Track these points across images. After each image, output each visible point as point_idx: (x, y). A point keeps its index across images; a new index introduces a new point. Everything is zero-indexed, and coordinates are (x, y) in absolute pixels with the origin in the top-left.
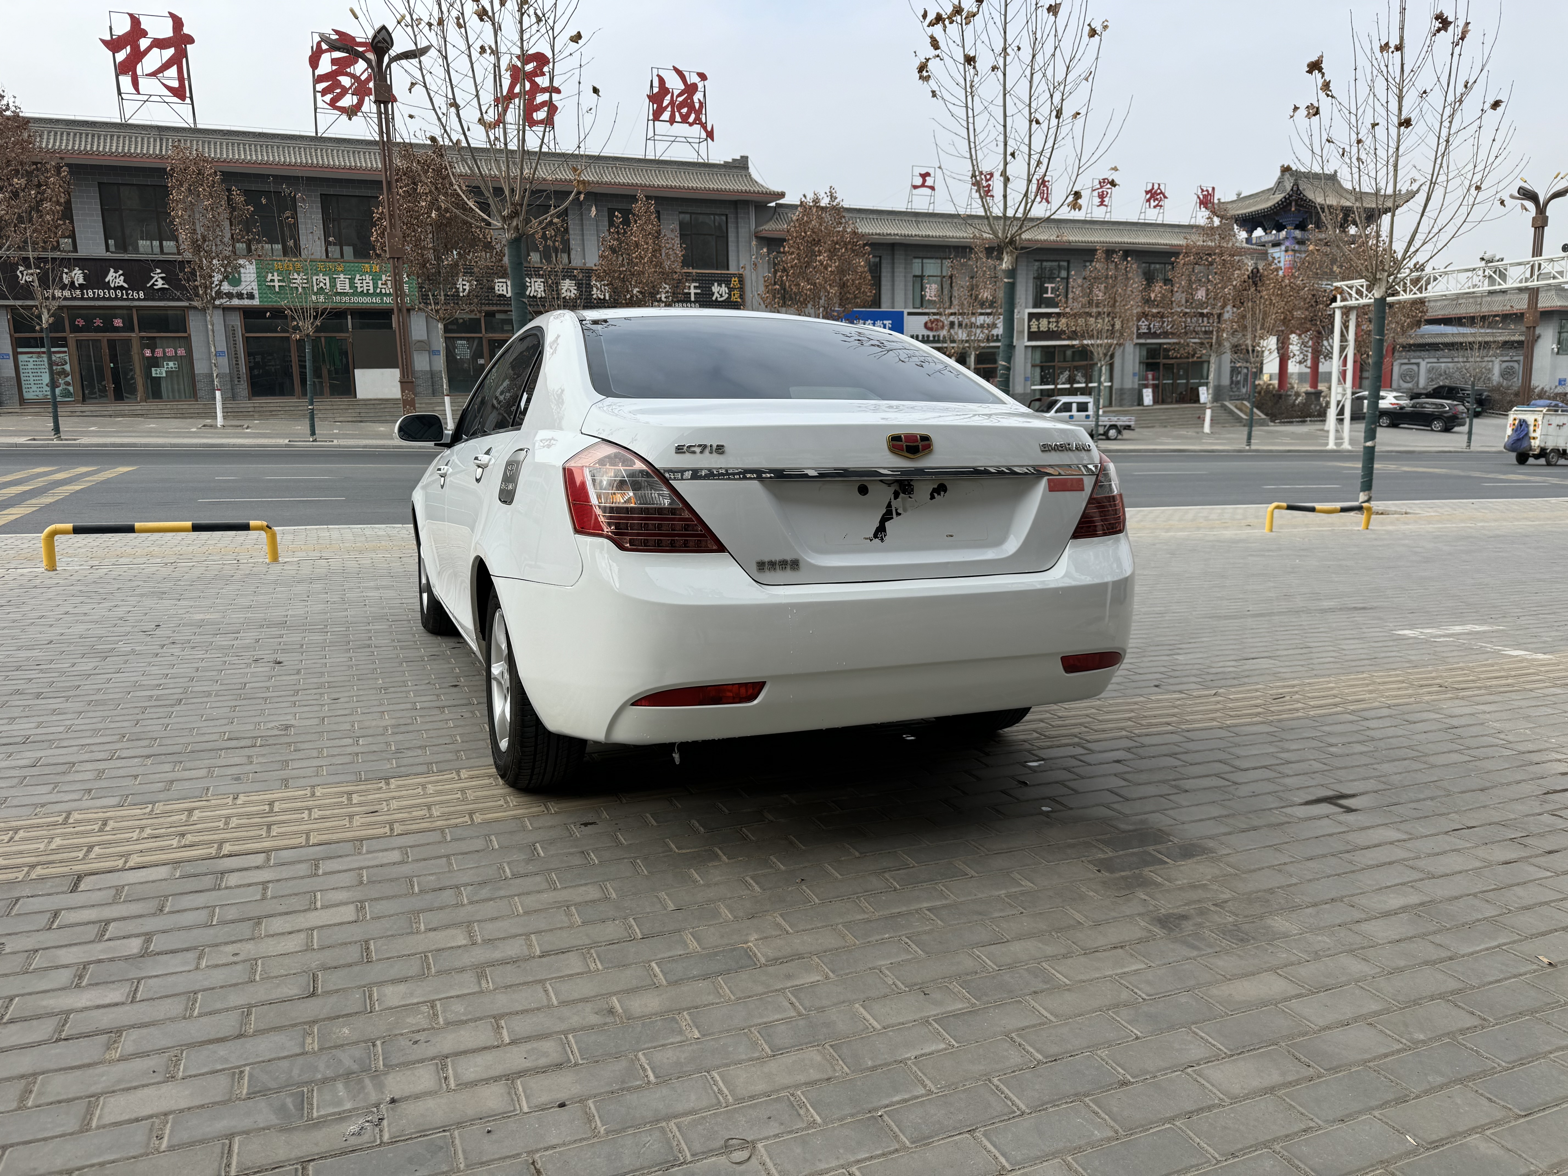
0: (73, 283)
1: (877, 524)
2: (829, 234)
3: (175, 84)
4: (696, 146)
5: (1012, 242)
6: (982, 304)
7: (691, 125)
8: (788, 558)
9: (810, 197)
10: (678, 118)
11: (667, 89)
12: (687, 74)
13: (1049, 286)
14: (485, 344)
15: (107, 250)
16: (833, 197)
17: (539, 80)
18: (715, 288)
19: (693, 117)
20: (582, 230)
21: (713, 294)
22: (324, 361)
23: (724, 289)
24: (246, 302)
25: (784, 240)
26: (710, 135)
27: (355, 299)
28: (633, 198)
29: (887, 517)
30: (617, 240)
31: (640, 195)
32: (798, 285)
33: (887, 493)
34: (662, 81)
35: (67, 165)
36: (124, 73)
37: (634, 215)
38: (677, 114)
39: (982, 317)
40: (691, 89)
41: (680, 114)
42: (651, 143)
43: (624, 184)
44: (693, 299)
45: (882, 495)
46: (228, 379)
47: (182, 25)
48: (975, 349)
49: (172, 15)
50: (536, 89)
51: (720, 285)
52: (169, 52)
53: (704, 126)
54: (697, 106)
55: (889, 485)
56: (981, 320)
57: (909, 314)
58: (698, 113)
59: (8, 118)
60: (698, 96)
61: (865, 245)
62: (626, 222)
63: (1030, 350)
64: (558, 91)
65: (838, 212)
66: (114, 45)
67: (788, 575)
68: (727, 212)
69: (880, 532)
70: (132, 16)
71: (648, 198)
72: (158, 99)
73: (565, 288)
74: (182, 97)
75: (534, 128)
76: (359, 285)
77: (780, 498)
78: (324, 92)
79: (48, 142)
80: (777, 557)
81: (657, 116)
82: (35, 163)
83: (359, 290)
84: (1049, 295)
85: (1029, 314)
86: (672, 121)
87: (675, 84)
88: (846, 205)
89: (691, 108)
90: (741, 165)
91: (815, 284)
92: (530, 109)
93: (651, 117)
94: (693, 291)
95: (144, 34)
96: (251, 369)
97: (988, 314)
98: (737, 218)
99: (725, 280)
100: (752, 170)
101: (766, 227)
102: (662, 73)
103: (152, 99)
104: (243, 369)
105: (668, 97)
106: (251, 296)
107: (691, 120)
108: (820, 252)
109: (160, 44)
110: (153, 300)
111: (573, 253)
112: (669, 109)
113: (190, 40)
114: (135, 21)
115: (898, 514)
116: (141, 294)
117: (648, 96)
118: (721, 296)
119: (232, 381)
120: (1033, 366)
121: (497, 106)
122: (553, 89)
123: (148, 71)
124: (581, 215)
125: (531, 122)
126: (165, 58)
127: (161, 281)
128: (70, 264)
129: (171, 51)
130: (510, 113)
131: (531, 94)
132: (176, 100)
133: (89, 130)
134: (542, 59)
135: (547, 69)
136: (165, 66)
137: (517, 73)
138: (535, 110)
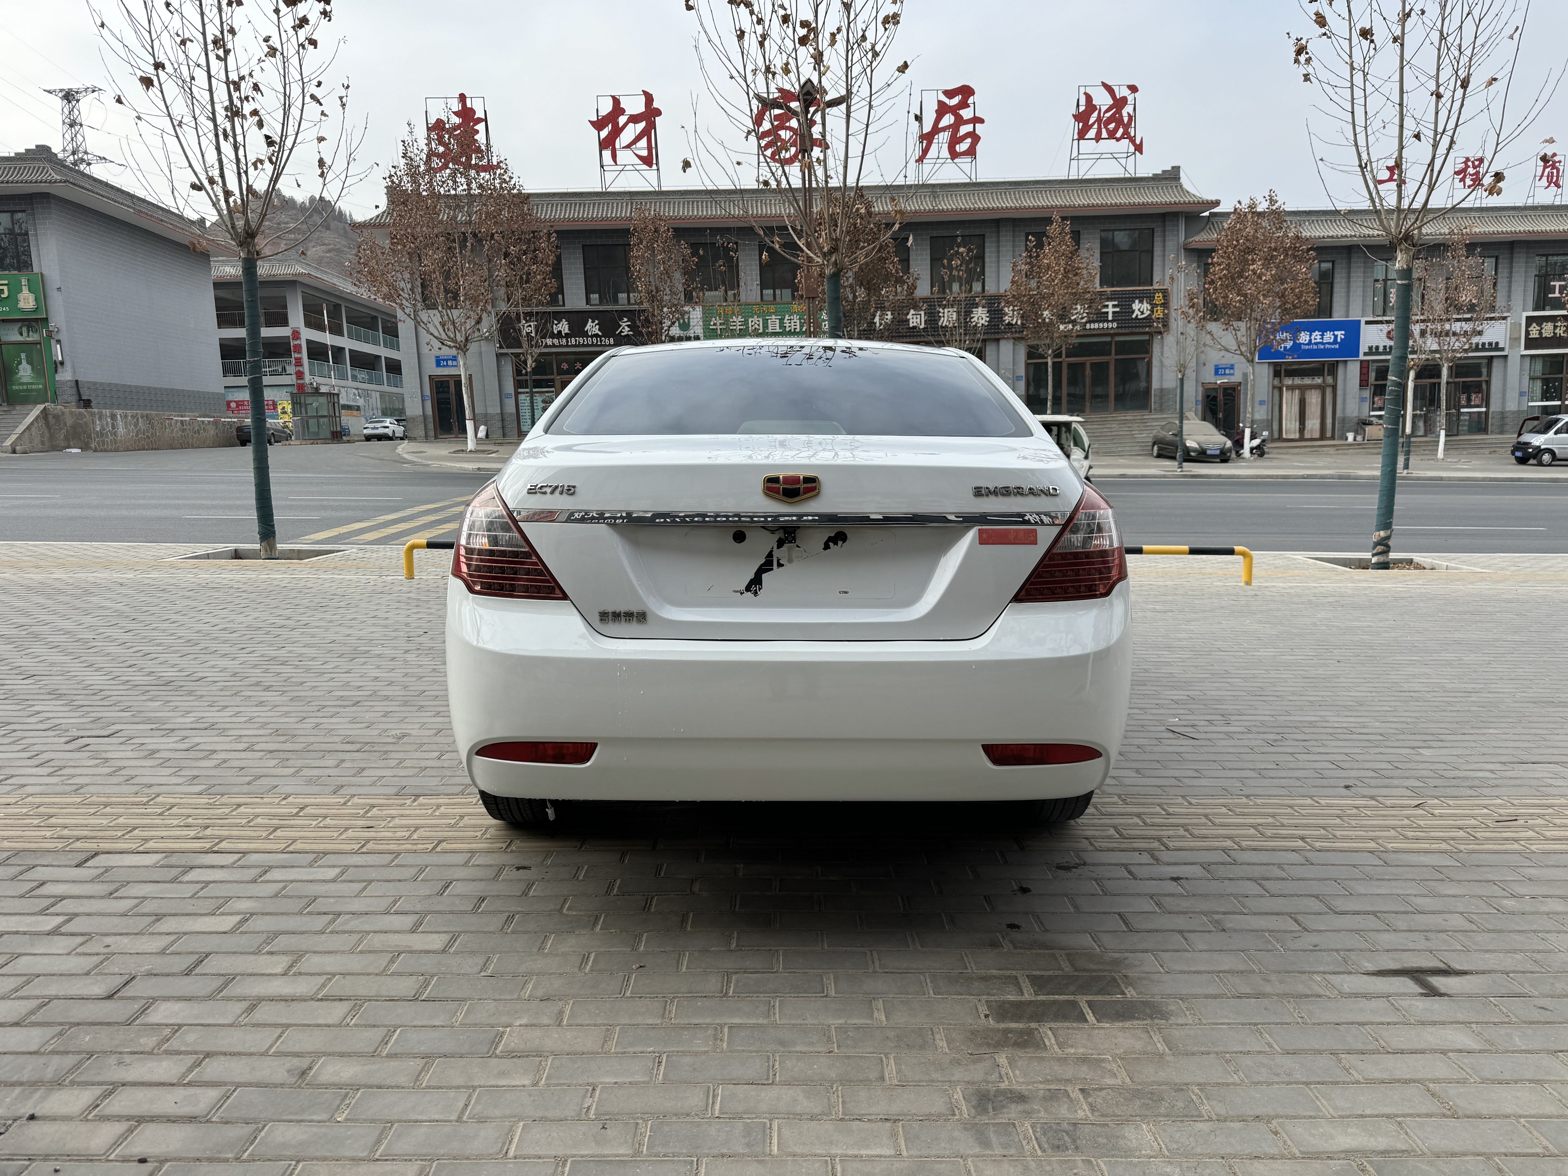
0: (560, 332)
1: (752, 575)
2: (1265, 241)
3: (645, 153)
4: (1123, 161)
5: (1407, 237)
6: (1459, 309)
7: (1118, 140)
8: (635, 609)
9: (1246, 202)
10: (1104, 134)
11: (1095, 106)
12: (1116, 89)
13: (1557, 284)
15: (588, 302)
16: (1272, 201)
17: (962, 112)
18: (1136, 306)
19: (1121, 131)
20: (998, 257)
21: (1133, 312)
23: (1146, 306)
25: (1214, 250)
26: (1139, 148)
28: (1048, 221)
29: (765, 568)
30: (1029, 264)
31: (1056, 216)
32: (1226, 297)
33: (769, 541)
34: (1089, 98)
35: (556, 232)
36: (606, 148)
37: (1048, 237)
38: (1104, 131)
39: (1458, 324)
40: (1121, 102)
41: (1107, 130)
42: (1074, 163)
43: (1043, 207)
44: (1110, 318)
45: (766, 542)
47: (652, 100)
48: (1452, 360)
49: (645, 93)
50: (960, 121)
51: (1141, 302)
52: (642, 125)
53: (1132, 140)
54: (1126, 120)
55: (773, 532)
56: (1457, 327)
57: (1367, 323)
58: (1127, 127)
59: (514, 196)
60: (1127, 110)
61: (1309, 250)
62: (1040, 245)
63: (1528, 360)
64: (981, 121)
65: (1277, 216)
66: (598, 125)
67: (634, 628)
68: (1153, 225)
69: (755, 584)
70: (613, 97)
71: (1064, 218)
72: (631, 168)
73: (976, 316)
74: (650, 164)
75: (956, 160)
76: (787, 325)
77: (635, 543)
78: (767, 147)
79: (545, 213)
80: (622, 608)
81: (1082, 135)
82: (533, 232)
84: (1557, 295)
85: (1527, 317)
86: (1098, 138)
87: (1103, 100)
88: (1288, 208)
89: (1119, 122)
90: (1172, 176)
91: (1245, 295)
92: (954, 142)
93: (1076, 137)
94: (1110, 310)
95: (622, 112)
97: (1466, 320)
98: (1164, 231)
99: (1148, 297)
100: (1184, 180)
101: (1197, 238)
102: (1089, 91)
103: (627, 168)
105: (1095, 114)
107: (1118, 135)
108: (1253, 261)
109: (634, 119)
111: (987, 281)
112: (1096, 126)
113: (658, 113)
114: (616, 101)
115: (780, 565)
116: (612, 340)
117: (1074, 116)
118: (1142, 313)
120: (1532, 379)
121: (921, 142)
122: (977, 120)
123: (624, 144)
124: (998, 242)
125: (954, 154)
126: (638, 131)
127: (627, 329)
128: (559, 316)
129: (643, 125)
130: (934, 147)
131: (955, 127)
132: (645, 167)
133: (577, 200)
134: (966, 92)
135: (970, 101)
136: (638, 139)
137: (942, 110)
138: (959, 143)
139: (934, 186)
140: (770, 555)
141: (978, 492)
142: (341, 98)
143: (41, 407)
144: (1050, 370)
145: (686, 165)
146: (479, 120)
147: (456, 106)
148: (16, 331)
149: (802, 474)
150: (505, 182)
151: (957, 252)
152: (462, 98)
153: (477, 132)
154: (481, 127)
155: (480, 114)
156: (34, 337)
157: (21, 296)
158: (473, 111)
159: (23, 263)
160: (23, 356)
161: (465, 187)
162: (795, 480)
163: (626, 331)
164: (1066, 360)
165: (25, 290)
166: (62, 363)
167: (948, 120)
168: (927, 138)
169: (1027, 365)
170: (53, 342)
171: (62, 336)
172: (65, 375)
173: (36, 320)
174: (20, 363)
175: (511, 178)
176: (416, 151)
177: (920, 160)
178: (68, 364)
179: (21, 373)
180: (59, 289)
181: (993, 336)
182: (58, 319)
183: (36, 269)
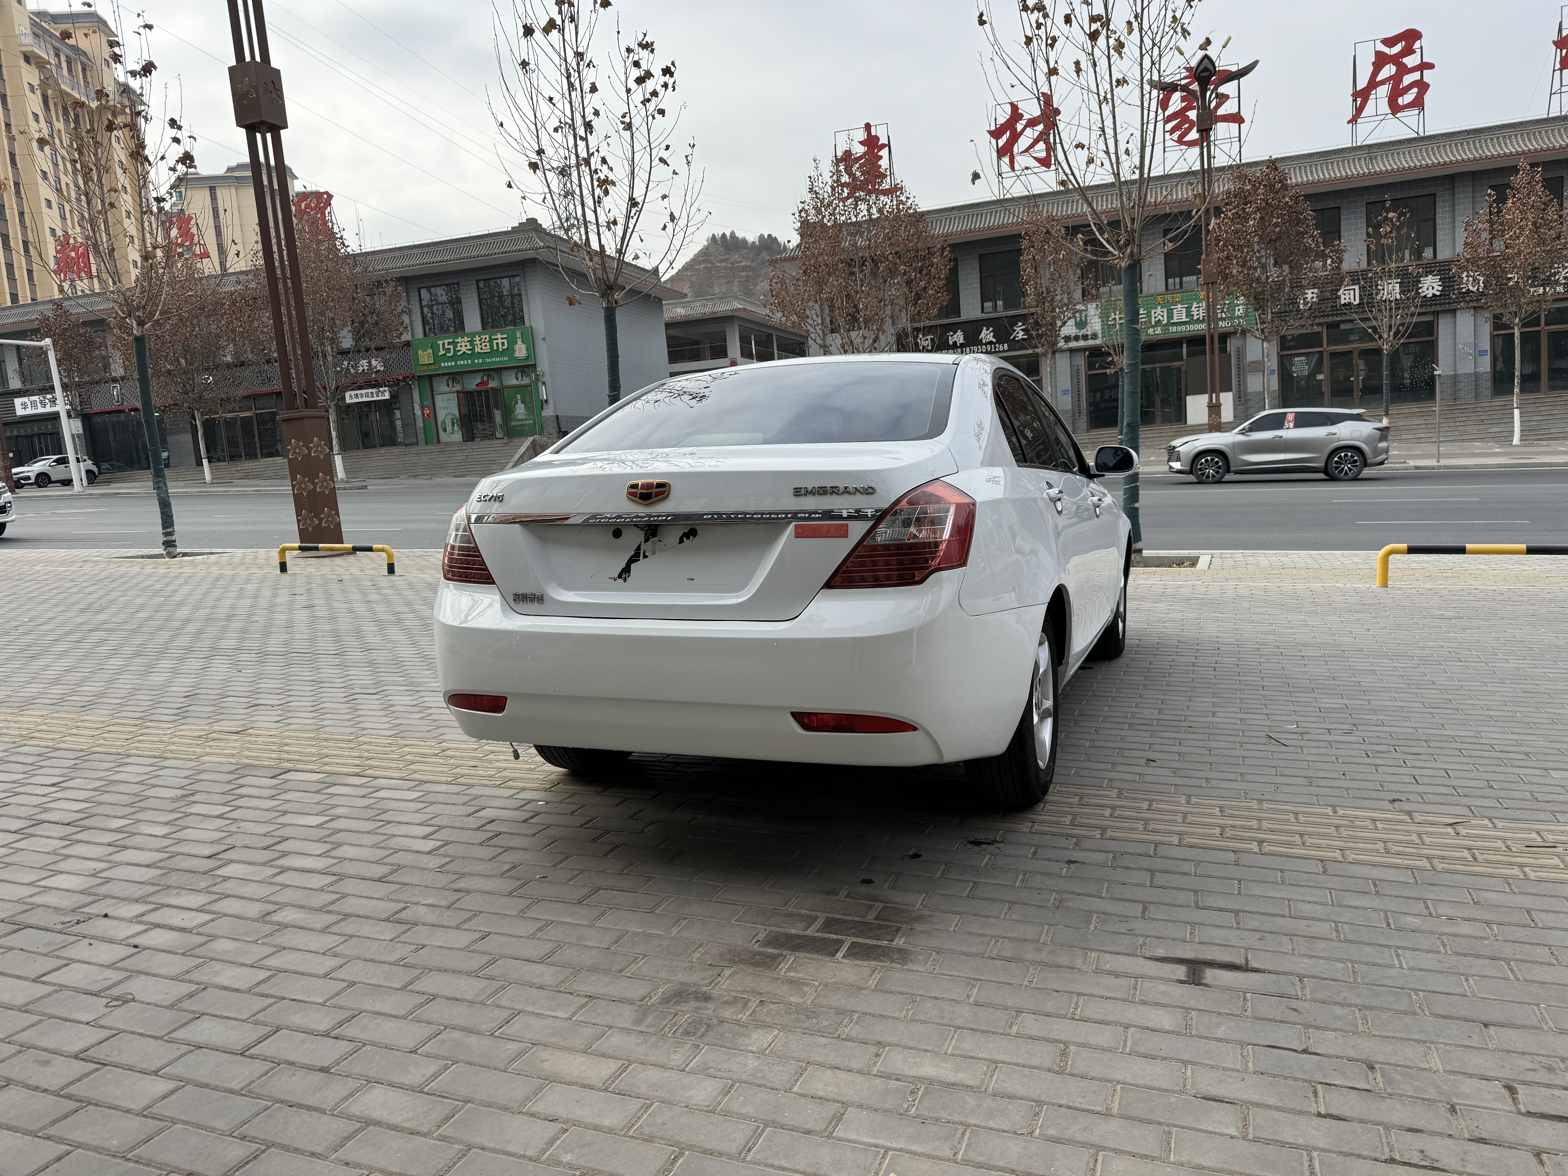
0: (955, 343)
1: (623, 565)
3: (1043, 154)
8: (537, 592)
14: (1326, 357)
15: (983, 310)
17: (1406, 60)
20: (1454, 217)
22: (1158, 390)
24: (1091, 342)
27: (1191, 327)
28: (1514, 170)
29: (634, 559)
30: (1488, 221)
31: (1523, 164)
35: (949, 245)
36: (1004, 155)
37: (1512, 189)
46: (1070, 414)
47: (1051, 101)
49: (1043, 94)
50: (1403, 70)
55: (641, 530)
59: (910, 215)
62: (1501, 199)
64: (1431, 66)
66: (996, 134)
67: (534, 607)
69: (625, 572)
70: (1012, 104)
71: (1533, 165)
72: (1029, 171)
73: (1426, 286)
74: (1048, 165)
75: (1399, 115)
76: (1195, 313)
77: (542, 541)
78: (1172, 131)
79: (939, 229)
80: (530, 591)
82: (928, 248)
83: (1195, 318)
92: (1395, 94)
93: (1558, 66)
95: (1020, 117)
96: (1090, 404)
103: (1025, 172)
104: (1084, 404)
106: (1094, 336)
109: (1032, 123)
110: (1015, 350)
111: (1439, 245)
113: (1057, 112)
114: (1014, 107)
115: (645, 557)
116: (1006, 346)
117: (1555, 43)
119: (1073, 416)
121: (1355, 100)
122: (1425, 66)
123: (1022, 149)
124: (1454, 200)
125: (1395, 108)
126: (1036, 134)
127: (1021, 333)
128: (954, 327)
129: (1040, 127)
130: (1371, 103)
131: (1396, 79)
132: (1044, 168)
133: (975, 211)
134: (1411, 36)
135: (1417, 45)
136: (1036, 142)
137: (1381, 60)
138: (1402, 95)
139: (1370, 146)
140: (639, 548)
141: (798, 492)
142: (687, 157)
143: (531, 439)
144: (1517, 341)
145: (976, 176)
146: (883, 146)
147: (862, 135)
148: (513, 377)
149: (656, 481)
150: (902, 202)
151: (1386, 218)
152: (868, 127)
153: (881, 157)
154: (884, 153)
155: (883, 140)
156: (526, 381)
157: (517, 347)
158: (877, 138)
159: (518, 319)
160: (519, 397)
161: (865, 212)
162: (650, 486)
163: (1021, 335)
164: (1544, 328)
165: (519, 341)
166: (546, 401)
167: (1389, 70)
168: (1362, 96)
169: (1493, 337)
170: (540, 384)
171: (547, 379)
172: (549, 412)
173: (528, 366)
174: (516, 403)
175: (908, 198)
176: (821, 185)
177: (1354, 120)
178: (551, 401)
179: (517, 411)
180: (544, 339)
181: (1447, 307)
182: (544, 364)
183: (527, 324)
